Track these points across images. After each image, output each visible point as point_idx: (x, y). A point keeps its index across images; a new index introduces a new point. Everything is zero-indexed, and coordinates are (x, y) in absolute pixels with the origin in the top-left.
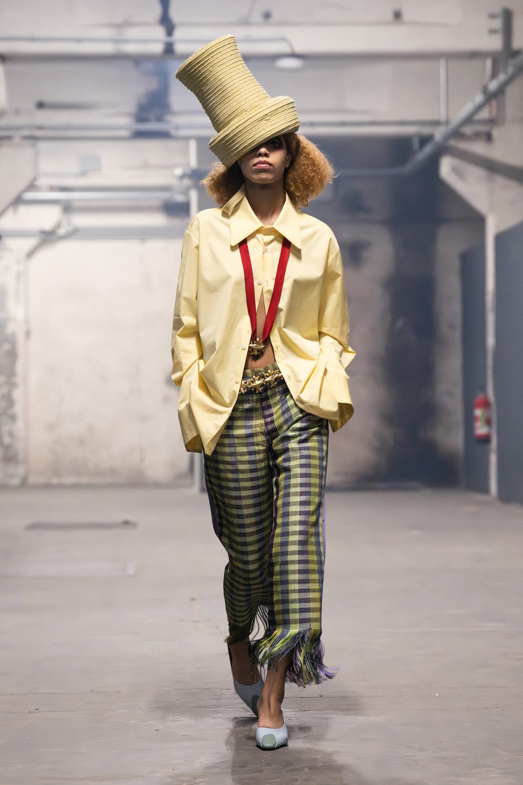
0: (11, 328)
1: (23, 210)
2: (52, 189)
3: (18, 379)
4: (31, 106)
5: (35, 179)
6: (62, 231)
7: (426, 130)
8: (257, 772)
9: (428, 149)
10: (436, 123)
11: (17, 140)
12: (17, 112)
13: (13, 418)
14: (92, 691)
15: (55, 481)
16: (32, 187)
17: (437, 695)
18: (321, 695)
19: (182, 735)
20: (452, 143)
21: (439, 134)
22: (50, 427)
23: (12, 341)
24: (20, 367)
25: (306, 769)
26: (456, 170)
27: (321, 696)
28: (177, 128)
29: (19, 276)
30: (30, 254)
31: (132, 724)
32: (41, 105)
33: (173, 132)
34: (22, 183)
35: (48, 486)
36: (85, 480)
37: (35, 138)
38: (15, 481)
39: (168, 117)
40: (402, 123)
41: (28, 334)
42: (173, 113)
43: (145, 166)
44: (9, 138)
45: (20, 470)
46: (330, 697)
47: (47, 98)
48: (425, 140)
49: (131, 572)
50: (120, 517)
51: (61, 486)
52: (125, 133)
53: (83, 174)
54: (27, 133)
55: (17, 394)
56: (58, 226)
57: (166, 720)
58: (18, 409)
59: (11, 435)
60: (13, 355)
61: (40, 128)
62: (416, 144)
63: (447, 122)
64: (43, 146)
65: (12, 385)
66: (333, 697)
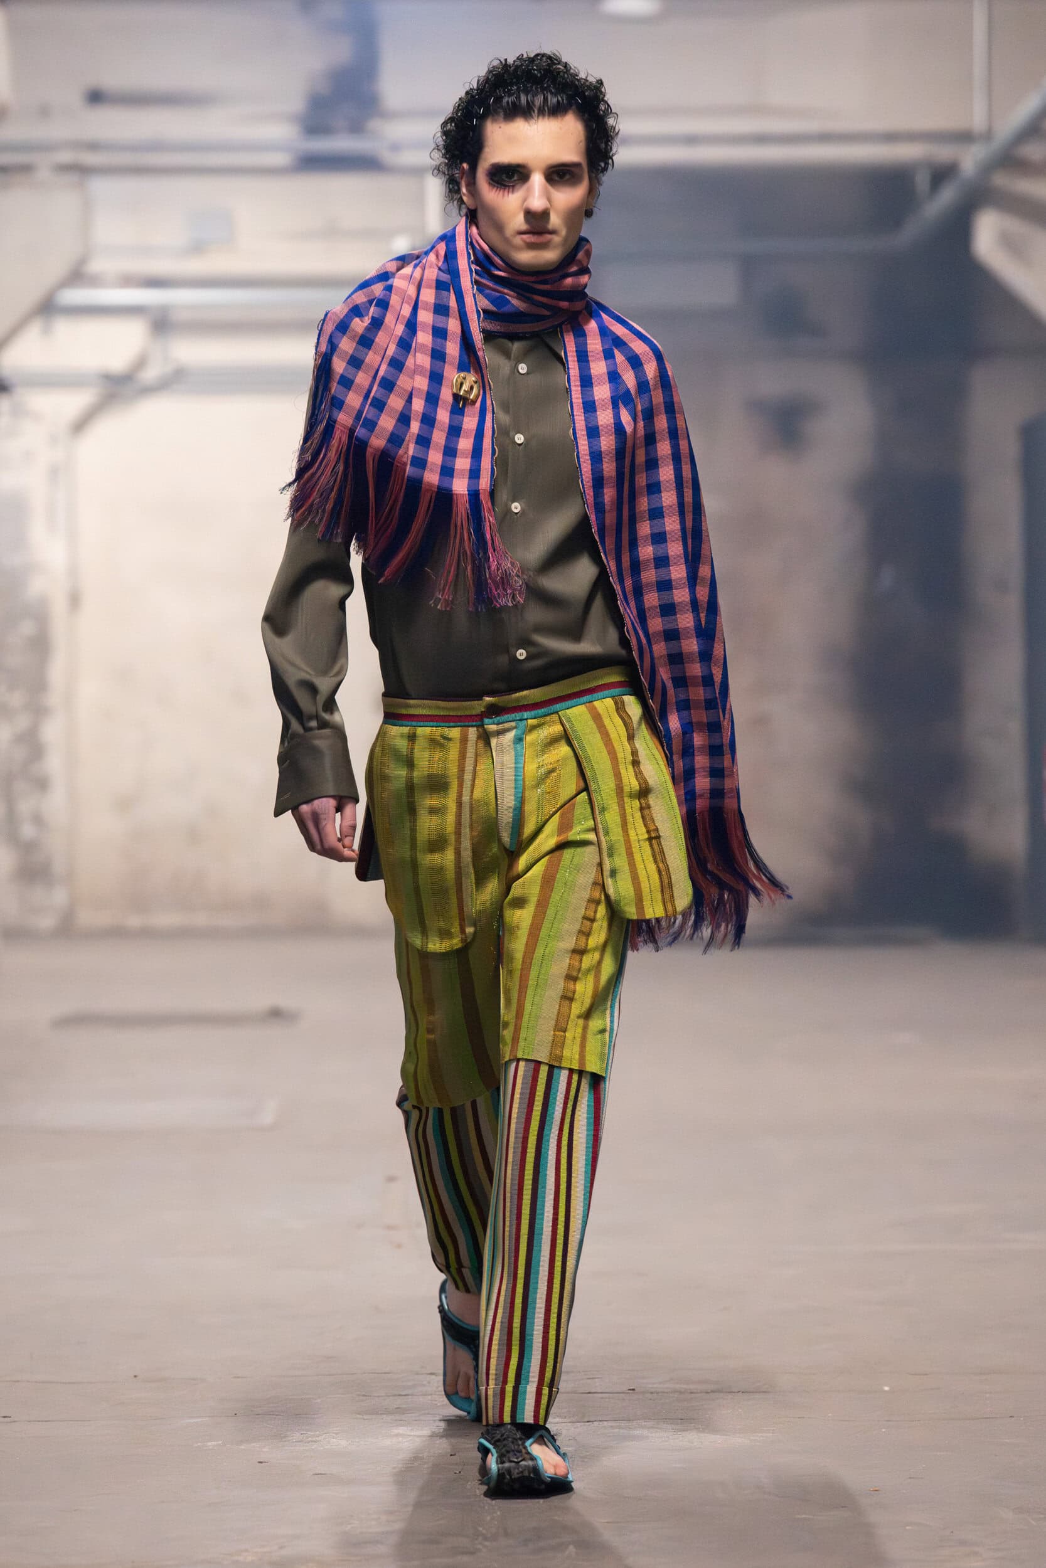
0: (37, 586)
1: (64, 328)
2: (129, 281)
3: (54, 698)
4: (74, 97)
5: (83, 261)
6: (151, 374)
7: (943, 153)
8: (463, 1553)
9: (948, 195)
10: (965, 137)
11: (44, 174)
12: (44, 112)
13: (42, 784)
14: (135, 1376)
15: (134, 921)
16: (77, 276)
17: (886, 1388)
18: (632, 1388)
19: (314, 1472)
20: (1001, 180)
21: (970, 160)
22: (124, 804)
23: (40, 616)
24: (57, 672)
25: (571, 1548)
26: (1008, 242)
27: (633, 1390)
28: (396, 147)
29: (55, 473)
30: (80, 425)
31: (211, 1448)
32: (96, 97)
33: (388, 157)
34: (56, 268)
35: (116, 933)
36: (200, 920)
37: (82, 171)
38: (47, 922)
39: (375, 124)
40: (891, 137)
41: (75, 600)
42: (385, 115)
43: (332, 232)
44: (26, 169)
45: (59, 897)
46: (652, 1390)
47: (111, 80)
48: (942, 174)
49: (268, 1117)
50: (262, 1001)
51: (147, 934)
52: (281, 159)
53: (197, 248)
54: (66, 157)
55: (52, 732)
56: (141, 363)
57: (284, 1440)
58: (54, 764)
59: (38, 820)
60: (41, 645)
61: (93, 146)
62: (922, 181)
63: (988, 136)
64: (99, 186)
65: (39, 711)
66: (658, 1393)
